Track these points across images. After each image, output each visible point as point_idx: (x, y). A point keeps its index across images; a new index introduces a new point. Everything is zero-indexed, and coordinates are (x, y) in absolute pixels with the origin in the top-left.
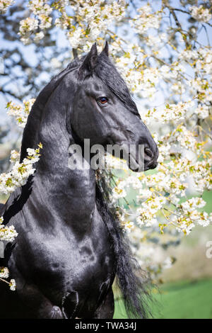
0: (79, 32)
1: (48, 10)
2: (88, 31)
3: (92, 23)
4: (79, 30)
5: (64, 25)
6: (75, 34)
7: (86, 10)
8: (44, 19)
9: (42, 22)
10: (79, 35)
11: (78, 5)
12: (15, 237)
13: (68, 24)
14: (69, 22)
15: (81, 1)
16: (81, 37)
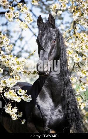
0: (78, 14)
1: (66, 2)
2: (82, 14)
3: (85, 11)
4: (79, 13)
5: (72, 9)
6: (76, 15)
7: (84, 5)
8: (64, 5)
9: (62, 6)
10: (78, 15)
11: (80, 2)
12: (30, 101)
13: (74, 10)
14: (75, 9)
15: (82, 1)
16: (79, 16)
